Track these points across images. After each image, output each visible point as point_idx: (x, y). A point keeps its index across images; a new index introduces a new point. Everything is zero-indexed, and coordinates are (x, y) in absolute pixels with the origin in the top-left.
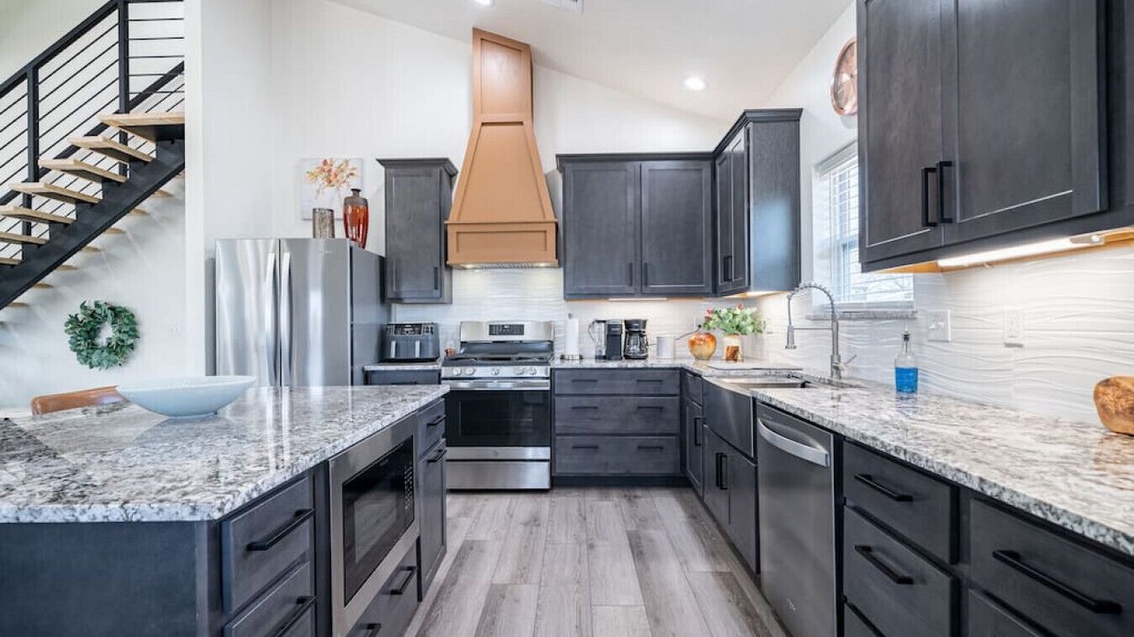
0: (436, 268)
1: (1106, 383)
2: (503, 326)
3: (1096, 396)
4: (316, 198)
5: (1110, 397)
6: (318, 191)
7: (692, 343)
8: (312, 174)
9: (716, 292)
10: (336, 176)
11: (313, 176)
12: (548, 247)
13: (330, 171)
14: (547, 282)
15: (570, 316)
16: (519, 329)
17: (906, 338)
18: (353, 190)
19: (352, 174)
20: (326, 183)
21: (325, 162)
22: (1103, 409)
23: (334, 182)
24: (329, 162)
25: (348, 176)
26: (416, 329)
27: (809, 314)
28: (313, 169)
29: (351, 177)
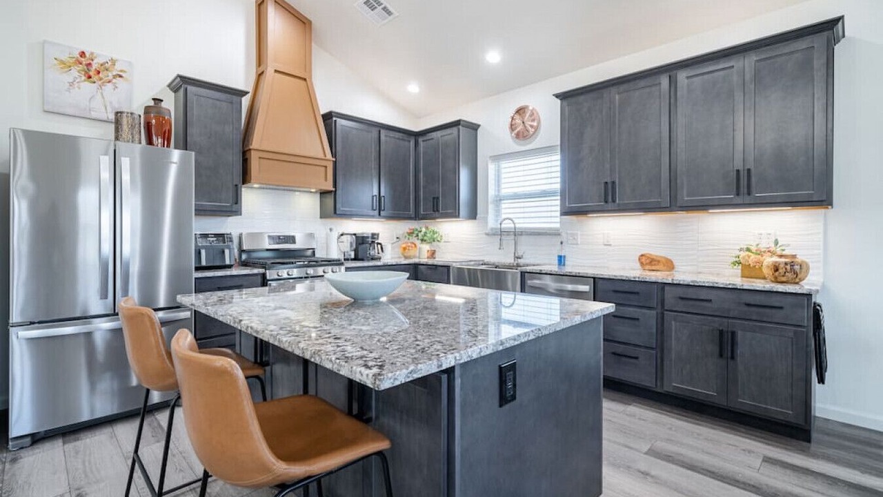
0: (236, 185)
1: (642, 255)
2: (279, 236)
3: (639, 259)
4: (68, 90)
5: (643, 260)
6: (71, 84)
7: (405, 249)
8: (62, 62)
9: (417, 217)
10: (99, 72)
11: (65, 66)
12: (328, 179)
13: (89, 65)
14: (307, 203)
15: (331, 230)
16: (291, 239)
17: (562, 243)
18: (154, 99)
19: (121, 76)
20: (83, 78)
21: (83, 54)
22: (642, 264)
23: (95, 78)
24: (87, 55)
25: (114, 77)
26: (221, 238)
27: (487, 232)
28: (65, 57)
29: (118, 78)
